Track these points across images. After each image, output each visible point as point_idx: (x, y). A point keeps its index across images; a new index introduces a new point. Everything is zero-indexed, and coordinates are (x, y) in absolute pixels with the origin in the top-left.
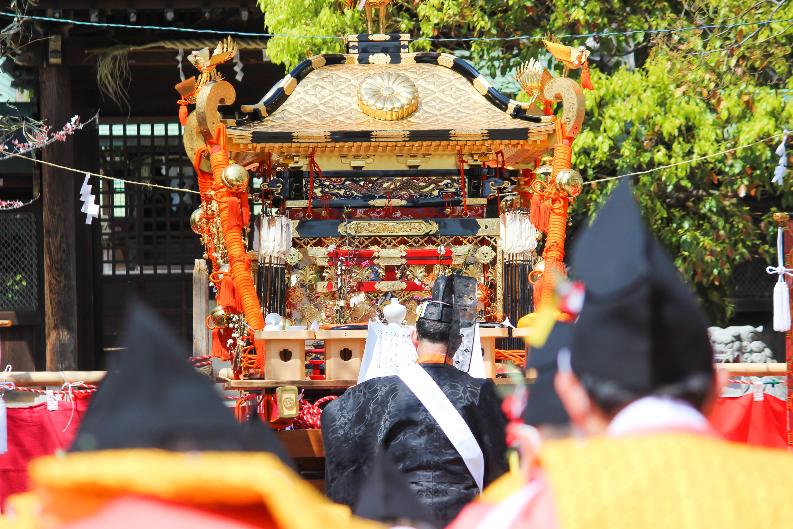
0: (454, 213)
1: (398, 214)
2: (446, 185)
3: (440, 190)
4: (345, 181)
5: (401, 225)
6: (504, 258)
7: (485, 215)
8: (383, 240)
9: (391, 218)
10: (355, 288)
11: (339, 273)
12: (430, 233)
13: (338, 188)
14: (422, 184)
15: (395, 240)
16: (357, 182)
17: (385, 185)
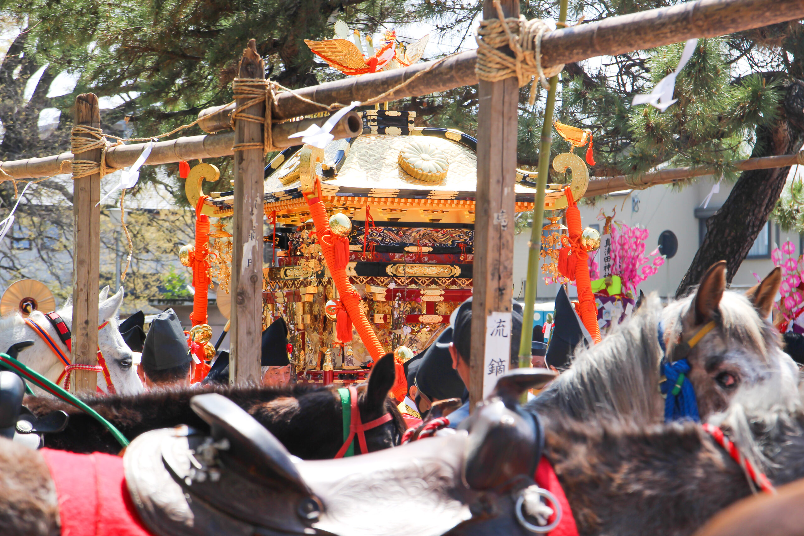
1: (426, 259)
2: (459, 236)
3: (454, 240)
4: (384, 230)
5: (434, 268)
8: (419, 279)
9: (421, 262)
12: (455, 276)
14: (441, 235)
15: (427, 280)
16: (393, 231)
17: (413, 234)
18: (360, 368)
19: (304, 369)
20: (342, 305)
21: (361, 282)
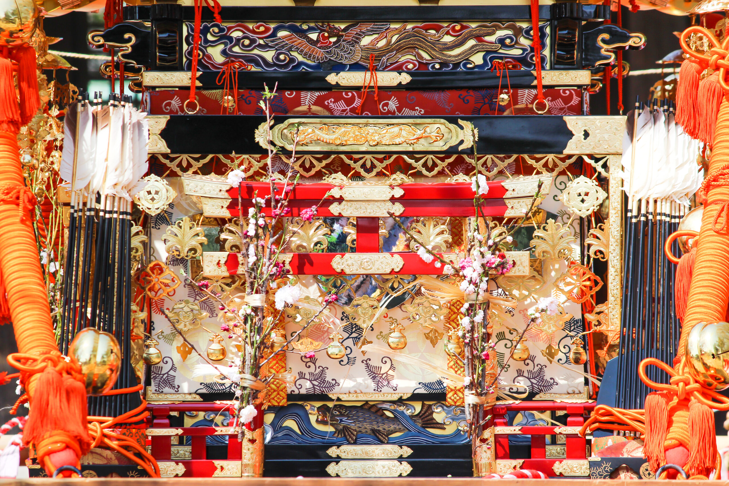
0: (516, 102)
1: (393, 104)
2: (501, 41)
3: (488, 52)
4: (276, 30)
5: (396, 129)
6: (625, 209)
7: (586, 108)
8: (356, 161)
9: (377, 115)
10: (288, 267)
11: (252, 232)
12: (460, 148)
13: (260, 46)
14: (448, 39)
15: (381, 161)
18: (198, 398)
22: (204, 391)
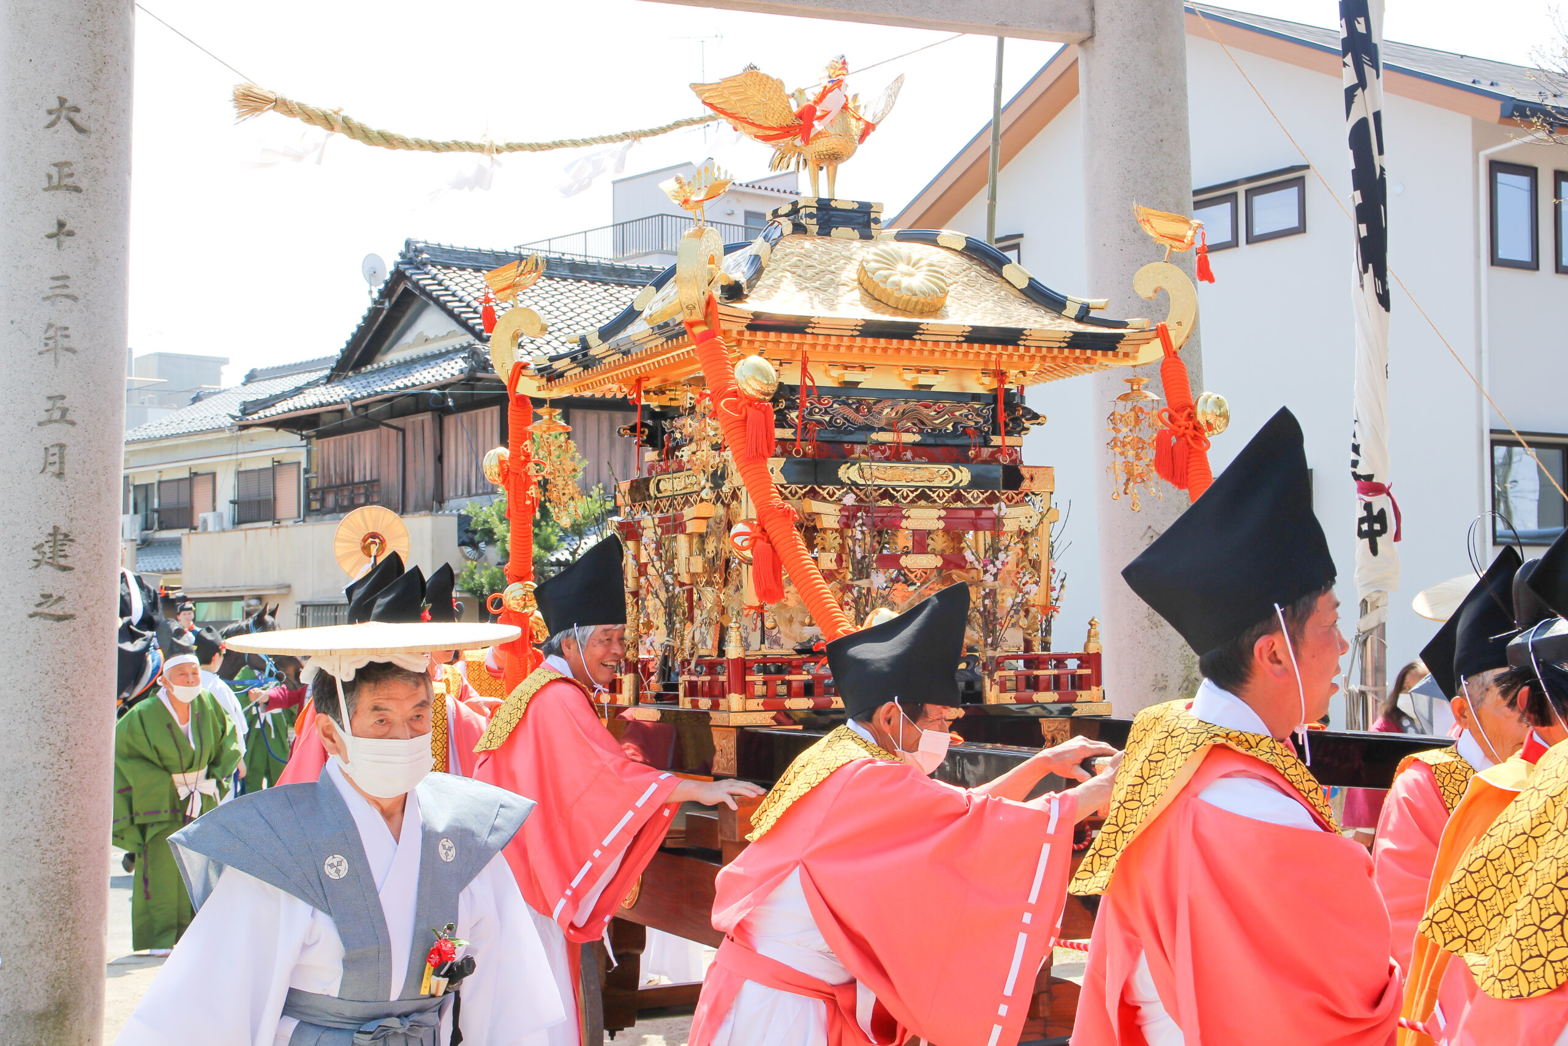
0: (980, 456)
1: (909, 455)
2: (966, 416)
4: (833, 403)
5: (917, 472)
9: (899, 460)
12: (960, 485)
13: (824, 413)
15: (912, 492)
16: (849, 405)
17: (886, 411)
18: (794, 652)
19: (692, 655)
20: (761, 533)
21: (793, 496)
22: (799, 648)
